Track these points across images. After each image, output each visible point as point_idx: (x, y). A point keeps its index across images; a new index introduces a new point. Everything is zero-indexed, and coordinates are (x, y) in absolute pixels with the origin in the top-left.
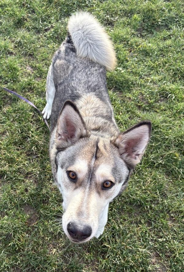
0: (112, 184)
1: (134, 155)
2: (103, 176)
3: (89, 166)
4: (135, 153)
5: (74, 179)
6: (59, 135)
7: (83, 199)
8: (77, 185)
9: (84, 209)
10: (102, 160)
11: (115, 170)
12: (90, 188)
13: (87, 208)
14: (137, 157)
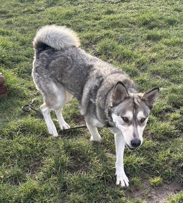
0: (145, 119)
1: (152, 102)
2: (141, 117)
3: (133, 114)
4: (152, 101)
5: (126, 121)
6: (114, 97)
7: (134, 129)
8: (129, 123)
9: (136, 133)
10: (139, 109)
11: (145, 113)
12: (136, 124)
13: (137, 133)
14: (154, 102)
